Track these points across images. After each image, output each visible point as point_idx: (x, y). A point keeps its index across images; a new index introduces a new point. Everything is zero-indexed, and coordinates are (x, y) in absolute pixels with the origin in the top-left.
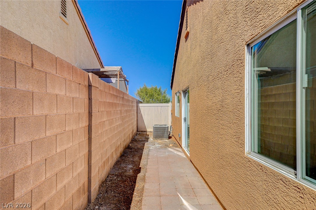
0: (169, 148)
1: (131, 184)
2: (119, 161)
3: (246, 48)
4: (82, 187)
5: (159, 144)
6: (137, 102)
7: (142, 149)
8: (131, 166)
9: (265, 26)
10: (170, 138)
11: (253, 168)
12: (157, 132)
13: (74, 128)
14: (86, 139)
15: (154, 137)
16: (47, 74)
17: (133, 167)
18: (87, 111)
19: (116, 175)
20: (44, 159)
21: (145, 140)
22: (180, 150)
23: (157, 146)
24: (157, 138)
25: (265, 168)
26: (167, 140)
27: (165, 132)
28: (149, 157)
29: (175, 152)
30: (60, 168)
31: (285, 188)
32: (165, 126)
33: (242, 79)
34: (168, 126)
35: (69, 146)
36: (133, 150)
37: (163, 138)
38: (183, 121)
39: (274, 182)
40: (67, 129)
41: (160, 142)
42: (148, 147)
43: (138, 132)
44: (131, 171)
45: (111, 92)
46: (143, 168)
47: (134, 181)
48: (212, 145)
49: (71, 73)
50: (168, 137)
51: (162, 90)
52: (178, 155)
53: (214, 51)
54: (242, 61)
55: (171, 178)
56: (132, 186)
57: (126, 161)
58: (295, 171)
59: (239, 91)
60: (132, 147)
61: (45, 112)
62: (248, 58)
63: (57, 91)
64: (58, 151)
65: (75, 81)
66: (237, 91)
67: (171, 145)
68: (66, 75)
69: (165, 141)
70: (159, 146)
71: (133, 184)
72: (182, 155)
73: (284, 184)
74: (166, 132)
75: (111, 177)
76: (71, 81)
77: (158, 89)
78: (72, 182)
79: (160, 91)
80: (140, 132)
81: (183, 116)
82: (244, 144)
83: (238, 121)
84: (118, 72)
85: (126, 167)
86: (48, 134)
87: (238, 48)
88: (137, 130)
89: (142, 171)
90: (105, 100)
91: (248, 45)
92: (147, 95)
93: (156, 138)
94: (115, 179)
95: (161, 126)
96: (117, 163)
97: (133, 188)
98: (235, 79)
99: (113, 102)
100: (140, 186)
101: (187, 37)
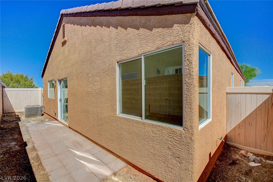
0: (46, 122)
1: (23, 156)
3: (117, 63)
6: (2, 87)
7: (18, 128)
8: (14, 143)
9: (127, 56)
10: (43, 115)
11: (122, 121)
12: (30, 111)
17: (17, 143)
21: (16, 119)
22: (57, 122)
23: (33, 122)
24: (30, 116)
25: (128, 119)
27: (38, 111)
28: (30, 132)
29: (53, 124)
31: (138, 125)
32: (38, 106)
33: (115, 78)
36: (8, 130)
37: (36, 116)
38: (58, 101)
39: (133, 124)
41: (34, 119)
42: (24, 125)
43: (5, 114)
44: (17, 147)
46: (28, 142)
47: (24, 153)
48: (92, 114)
50: (41, 115)
51: (28, 77)
52: (56, 126)
53: (93, 59)
54: (115, 70)
55: (59, 142)
57: (6, 140)
58: (141, 118)
59: (112, 84)
60: (5, 128)
62: (117, 68)
66: (111, 84)
67: (46, 120)
69: (40, 118)
70: (35, 122)
71: (25, 156)
72: (61, 125)
73: (137, 124)
77: (25, 76)
79: (26, 77)
81: (59, 98)
82: (116, 110)
83: (112, 99)
85: (9, 145)
87: (112, 63)
88: (3, 112)
89: (29, 144)
91: (118, 62)
92: (12, 80)
93: (27, 117)
95: (34, 107)
97: (27, 158)
98: (110, 78)
100: (34, 155)
101: (64, 43)
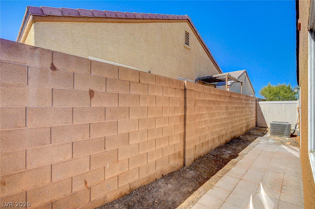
0: (284, 145)
2: (222, 146)
4: (177, 154)
5: (274, 140)
6: (256, 100)
7: (251, 142)
8: (230, 152)
12: (275, 128)
13: (170, 115)
14: (181, 124)
15: (271, 134)
16: (149, 85)
17: (232, 153)
18: (183, 106)
19: (213, 155)
20: (147, 129)
21: (261, 134)
23: (271, 141)
24: (275, 134)
26: (287, 138)
28: (253, 149)
29: (289, 150)
30: (158, 137)
34: (290, 123)
35: (165, 126)
36: (241, 141)
37: (282, 135)
40: (164, 116)
41: (277, 138)
42: (259, 141)
43: (257, 127)
44: (228, 155)
45: (212, 93)
46: (240, 156)
47: (225, 163)
49: (168, 83)
50: (290, 135)
52: (290, 153)
55: (263, 170)
56: (221, 165)
57: (228, 148)
60: (242, 138)
61: (147, 105)
63: (156, 94)
64: (157, 127)
65: (171, 87)
67: (288, 143)
68: (163, 84)
69: (284, 139)
71: (223, 165)
74: (286, 129)
75: (209, 156)
76: (168, 87)
78: (168, 148)
80: (259, 127)
84: (227, 76)
85: (224, 152)
86: (149, 117)
88: (256, 126)
89: (238, 158)
90: (203, 98)
92: (270, 93)
93: (273, 134)
94: (211, 158)
95: (281, 123)
96: (220, 148)
97: (221, 167)
99: (215, 100)
100: (228, 168)
